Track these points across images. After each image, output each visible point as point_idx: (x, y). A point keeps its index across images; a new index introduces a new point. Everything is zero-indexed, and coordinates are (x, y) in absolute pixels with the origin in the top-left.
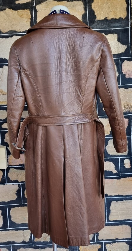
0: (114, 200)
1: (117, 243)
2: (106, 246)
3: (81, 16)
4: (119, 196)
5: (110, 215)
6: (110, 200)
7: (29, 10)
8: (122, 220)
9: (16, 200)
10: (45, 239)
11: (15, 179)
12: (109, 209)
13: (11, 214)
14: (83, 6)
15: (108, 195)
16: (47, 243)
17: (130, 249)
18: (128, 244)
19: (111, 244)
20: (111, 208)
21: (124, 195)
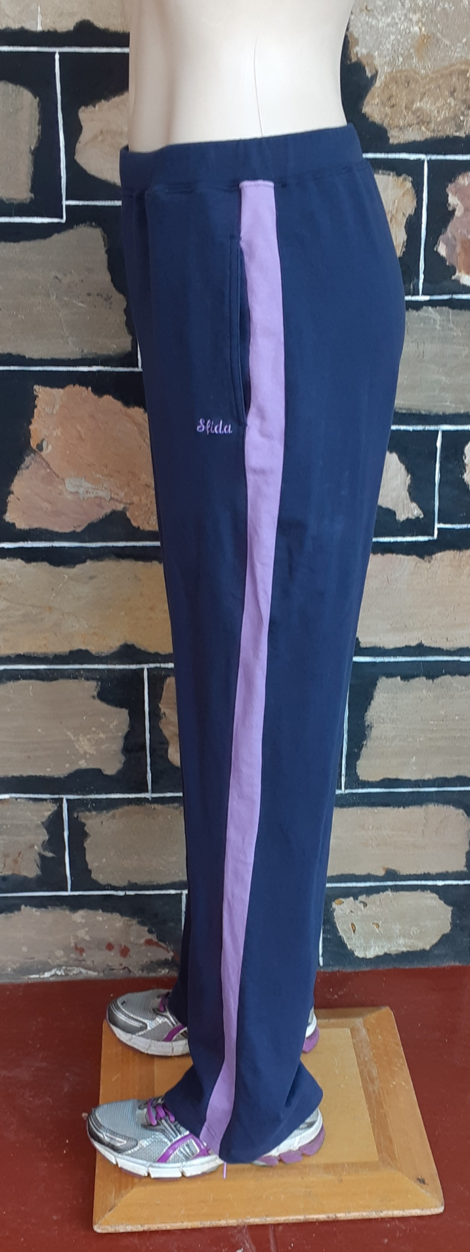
0: (390, 671)
1: (389, 893)
2: (334, 905)
4: (420, 649)
5: (364, 749)
8: (427, 777)
10: (9, 861)
12: (362, 717)
15: (363, 645)
16: (23, 884)
17: (453, 924)
18: (447, 902)
19: (362, 898)
20: (373, 714)
21: (445, 646)
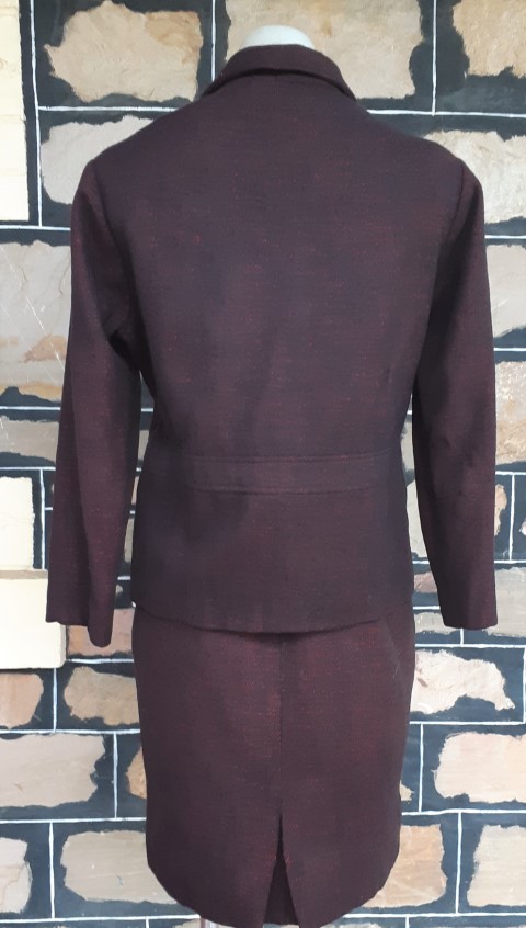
3: (409, 54)
6: (478, 819)
7: (195, 15)
9: (90, 800)
11: (92, 714)
13: (64, 861)
14: (418, 14)
